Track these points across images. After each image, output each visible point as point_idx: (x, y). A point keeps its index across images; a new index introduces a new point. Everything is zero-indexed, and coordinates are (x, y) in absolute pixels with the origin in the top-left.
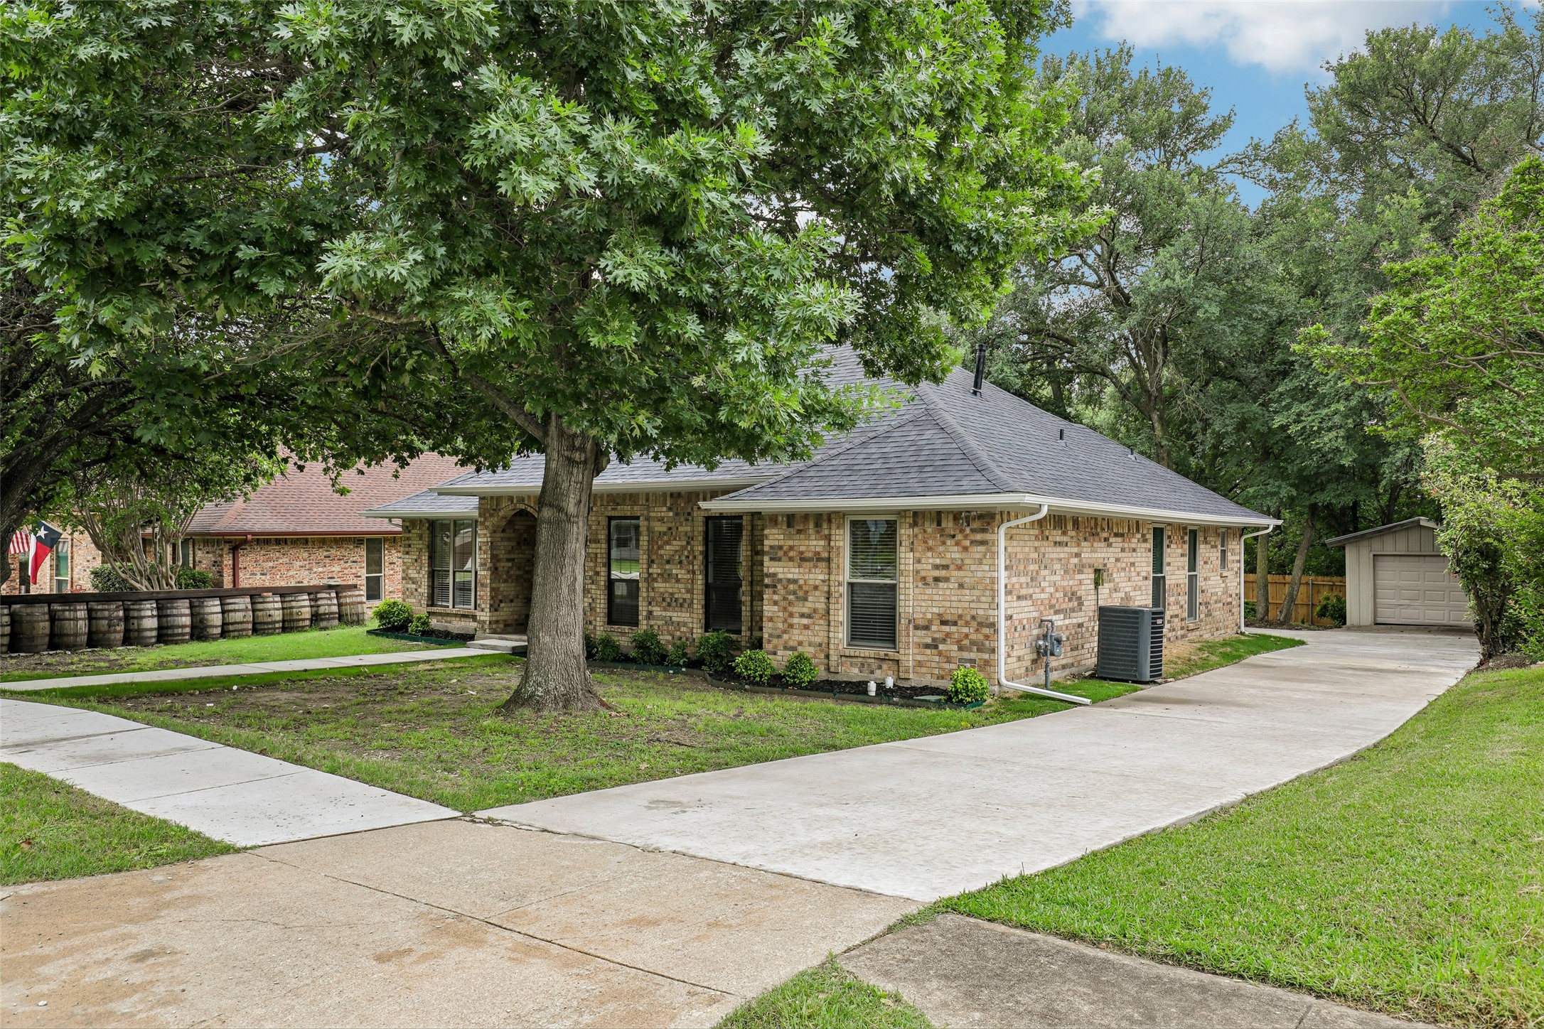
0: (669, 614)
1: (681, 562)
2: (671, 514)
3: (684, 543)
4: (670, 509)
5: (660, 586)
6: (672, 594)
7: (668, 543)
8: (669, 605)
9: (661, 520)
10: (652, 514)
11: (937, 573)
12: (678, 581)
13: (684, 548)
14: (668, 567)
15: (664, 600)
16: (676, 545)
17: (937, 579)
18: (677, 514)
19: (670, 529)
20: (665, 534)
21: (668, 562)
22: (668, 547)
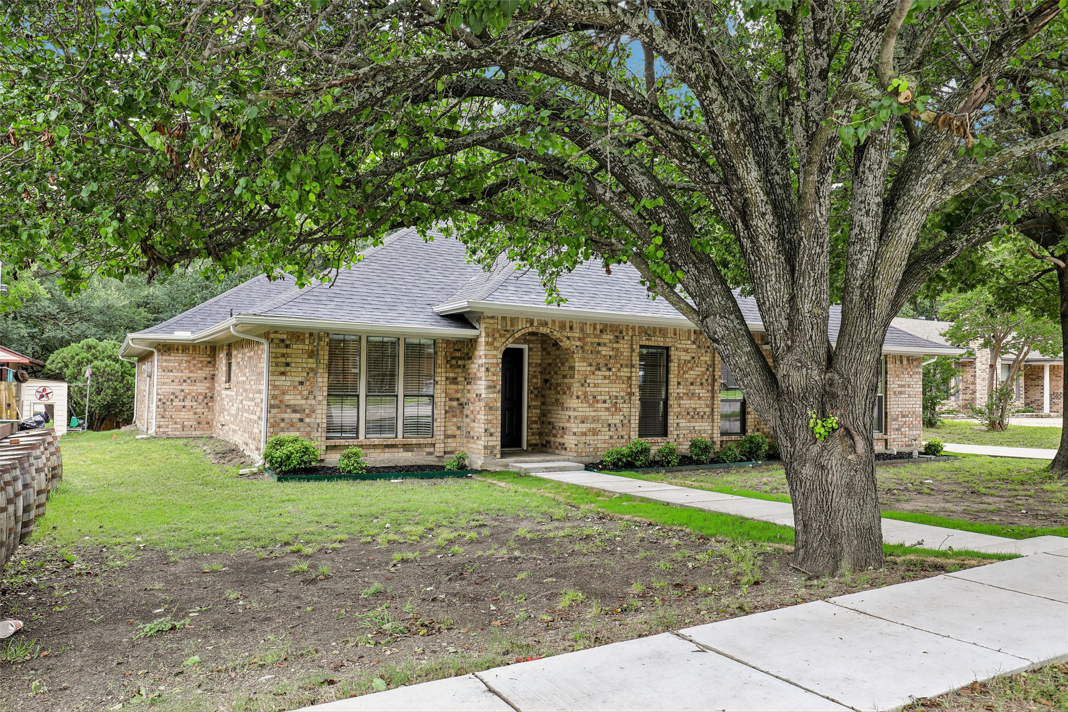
0: (692, 424)
1: (702, 384)
2: (694, 346)
3: (704, 369)
4: (694, 343)
5: (685, 403)
6: (695, 409)
7: (691, 369)
8: (693, 417)
9: (686, 351)
10: (679, 346)
11: (900, 389)
12: (700, 398)
13: (704, 373)
14: (692, 387)
15: (688, 414)
16: (698, 370)
17: (900, 393)
18: (699, 347)
19: (693, 358)
20: (689, 362)
21: (692, 384)
22: (692, 372)
